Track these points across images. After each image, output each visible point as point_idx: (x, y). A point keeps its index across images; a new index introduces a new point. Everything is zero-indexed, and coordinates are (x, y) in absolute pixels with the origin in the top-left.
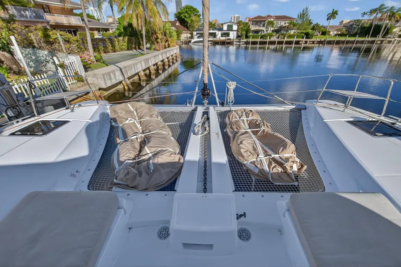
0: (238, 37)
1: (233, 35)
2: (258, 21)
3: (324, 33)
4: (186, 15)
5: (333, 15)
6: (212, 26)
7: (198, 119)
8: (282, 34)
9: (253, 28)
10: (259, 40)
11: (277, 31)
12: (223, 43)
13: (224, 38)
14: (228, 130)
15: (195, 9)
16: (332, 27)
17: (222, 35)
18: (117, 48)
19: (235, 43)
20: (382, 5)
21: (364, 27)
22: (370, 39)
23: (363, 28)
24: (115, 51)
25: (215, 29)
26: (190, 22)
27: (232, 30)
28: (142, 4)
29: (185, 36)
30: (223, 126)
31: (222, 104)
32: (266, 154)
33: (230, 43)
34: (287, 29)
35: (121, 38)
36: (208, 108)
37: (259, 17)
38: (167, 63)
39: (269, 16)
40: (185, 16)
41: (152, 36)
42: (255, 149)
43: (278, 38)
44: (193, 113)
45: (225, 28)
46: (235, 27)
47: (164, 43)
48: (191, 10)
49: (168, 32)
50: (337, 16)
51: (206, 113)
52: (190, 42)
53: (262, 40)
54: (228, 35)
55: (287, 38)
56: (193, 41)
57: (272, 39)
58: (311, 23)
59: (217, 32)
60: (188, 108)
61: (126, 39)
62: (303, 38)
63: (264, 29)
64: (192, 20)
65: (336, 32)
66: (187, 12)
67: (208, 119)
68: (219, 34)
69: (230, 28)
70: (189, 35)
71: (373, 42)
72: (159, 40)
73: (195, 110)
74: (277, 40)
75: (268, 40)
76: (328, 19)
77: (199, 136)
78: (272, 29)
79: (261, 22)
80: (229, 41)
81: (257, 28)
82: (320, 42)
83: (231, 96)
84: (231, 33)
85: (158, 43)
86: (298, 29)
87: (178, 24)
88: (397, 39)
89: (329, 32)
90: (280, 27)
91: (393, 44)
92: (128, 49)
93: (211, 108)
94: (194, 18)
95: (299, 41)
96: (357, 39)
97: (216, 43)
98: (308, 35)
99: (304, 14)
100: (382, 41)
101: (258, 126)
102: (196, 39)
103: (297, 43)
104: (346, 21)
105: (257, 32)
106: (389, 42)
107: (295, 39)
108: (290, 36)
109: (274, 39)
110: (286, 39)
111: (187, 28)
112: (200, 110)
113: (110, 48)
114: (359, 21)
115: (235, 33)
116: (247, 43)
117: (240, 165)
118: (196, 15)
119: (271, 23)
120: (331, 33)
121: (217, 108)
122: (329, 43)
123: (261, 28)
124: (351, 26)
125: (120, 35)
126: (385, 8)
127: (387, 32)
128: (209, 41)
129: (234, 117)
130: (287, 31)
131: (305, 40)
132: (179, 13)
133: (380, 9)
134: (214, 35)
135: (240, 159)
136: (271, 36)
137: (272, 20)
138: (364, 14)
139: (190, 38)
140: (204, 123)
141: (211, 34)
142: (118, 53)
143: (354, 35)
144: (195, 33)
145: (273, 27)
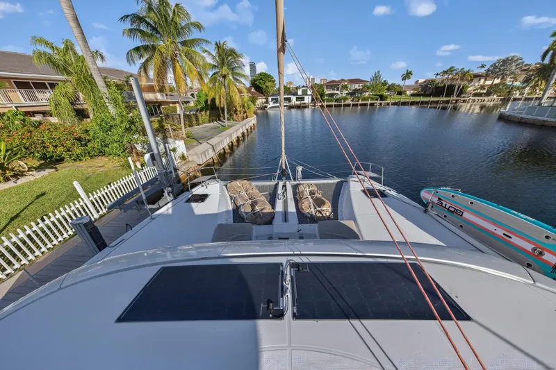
0: (313, 100)
1: (307, 100)
2: (333, 85)
3: (400, 93)
4: (261, 81)
5: (408, 75)
6: (287, 90)
7: (280, 191)
8: (357, 97)
9: (327, 92)
10: (334, 103)
11: (351, 94)
12: (298, 107)
13: (299, 102)
14: (298, 197)
15: (269, 76)
16: (408, 87)
17: (298, 99)
18: (201, 122)
19: (310, 107)
20: (452, 68)
21: (439, 87)
22: (445, 99)
23: (437, 88)
24: (198, 125)
25: (290, 93)
26: (264, 87)
27: (307, 95)
28: (225, 86)
29: (260, 101)
30: (295, 194)
31: (294, 179)
32: (315, 208)
33: (305, 107)
34: (361, 91)
35: (203, 113)
36: (285, 183)
37: (333, 81)
38: (246, 134)
39: (343, 80)
40: (260, 83)
41: (232, 109)
42: (309, 206)
43: (352, 101)
44: (276, 187)
45: (300, 92)
46: (309, 93)
47: (242, 114)
48: (265, 77)
49: (246, 105)
50: (411, 76)
51: (284, 186)
52: (266, 107)
53: (337, 103)
54: (302, 99)
55: (362, 100)
56: (269, 107)
57: (347, 102)
58: (386, 84)
59: (292, 97)
60: (273, 183)
61: (208, 113)
62: (377, 100)
63: (338, 92)
64: (266, 86)
65: (412, 92)
66: (261, 79)
67: (286, 190)
68: (294, 98)
69: (305, 93)
70: (264, 100)
71: (448, 102)
72: (238, 113)
73: (278, 184)
74: (351, 103)
75: (343, 103)
76: (403, 80)
77: (281, 201)
78: (347, 92)
79: (335, 86)
80: (304, 105)
81: (332, 92)
82: (394, 104)
83: (300, 175)
84: (306, 97)
85: (237, 114)
86: (372, 90)
87: (253, 90)
88: (472, 98)
89: (405, 91)
90: (354, 90)
91: (468, 103)
92: (210, 122)
93: (288, 183)
94: (269, 84)
95: (374, 103)
96: (432, 99)
97: (291, 107)
98: (382, 98)
99: (376, 77)
100: (457, 101)
101: (314, 194)
102: (271, 104)
103: (372, 105)
104: (421, 81)
105: (331, 95)
106: (464, 101)
107: (369, 102)
108: (364, 99)
109: (349, 102)
110: (360, 102)
111: (262, 93)
112: (281, 184)
113: (194, 122)
114: (433, 81)
115: (310, 97)
116: (322, 106)
117: (303, 214)
118: (270, 81)
119: (345, 87)
120: (408, 92)
121: (292, 182)
122: (404, 104)
123: (335, 92)
124: (426, 86)
125: (201, 110)
126: (456, 70)
127: (461, 92)
128: (285, 106)
129: (301, 188)
130: (361, 94)
131: (379, 102)
132: (254, 80)
133: (451, 70)
134: (289, 100)
135: (302, 211)
136: (345, 99)
137: (346, 83)
138: (437, 75)
139: (265, 103)
140: (283, 193)
141: (285, 99)
142: (201, 126)
143: (429, 95)
144: (270, 99)
145: (347, 90)
